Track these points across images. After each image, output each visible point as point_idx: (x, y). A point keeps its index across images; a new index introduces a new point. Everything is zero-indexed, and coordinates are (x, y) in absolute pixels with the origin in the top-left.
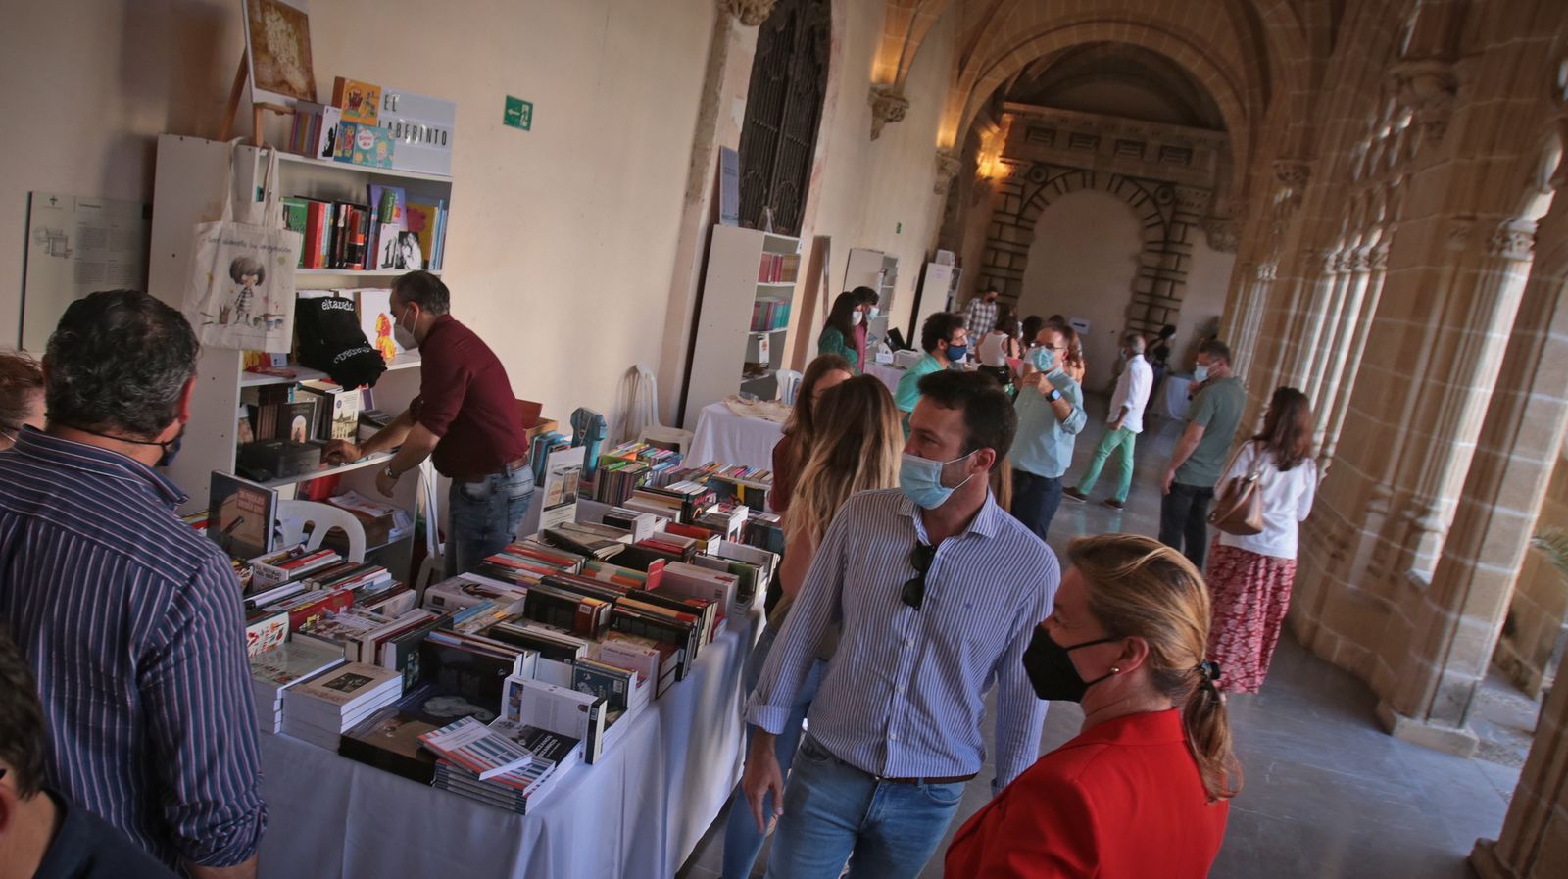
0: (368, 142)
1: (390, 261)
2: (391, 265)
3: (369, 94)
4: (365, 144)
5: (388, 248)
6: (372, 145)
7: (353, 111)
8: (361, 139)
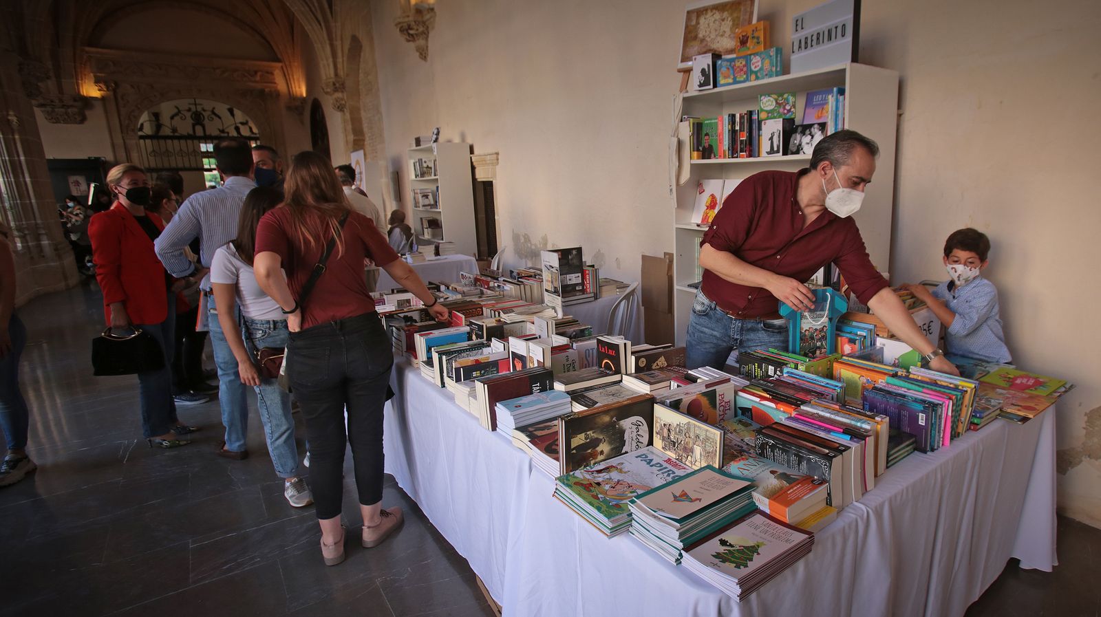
0: (757, 64)
1: (775, 149)
2: (778, 151)
3: (753, 31)
4: (756, 67)
5: (771, 139)
6: (760, 66)
7: (745, 48)
8: (753, 64)
